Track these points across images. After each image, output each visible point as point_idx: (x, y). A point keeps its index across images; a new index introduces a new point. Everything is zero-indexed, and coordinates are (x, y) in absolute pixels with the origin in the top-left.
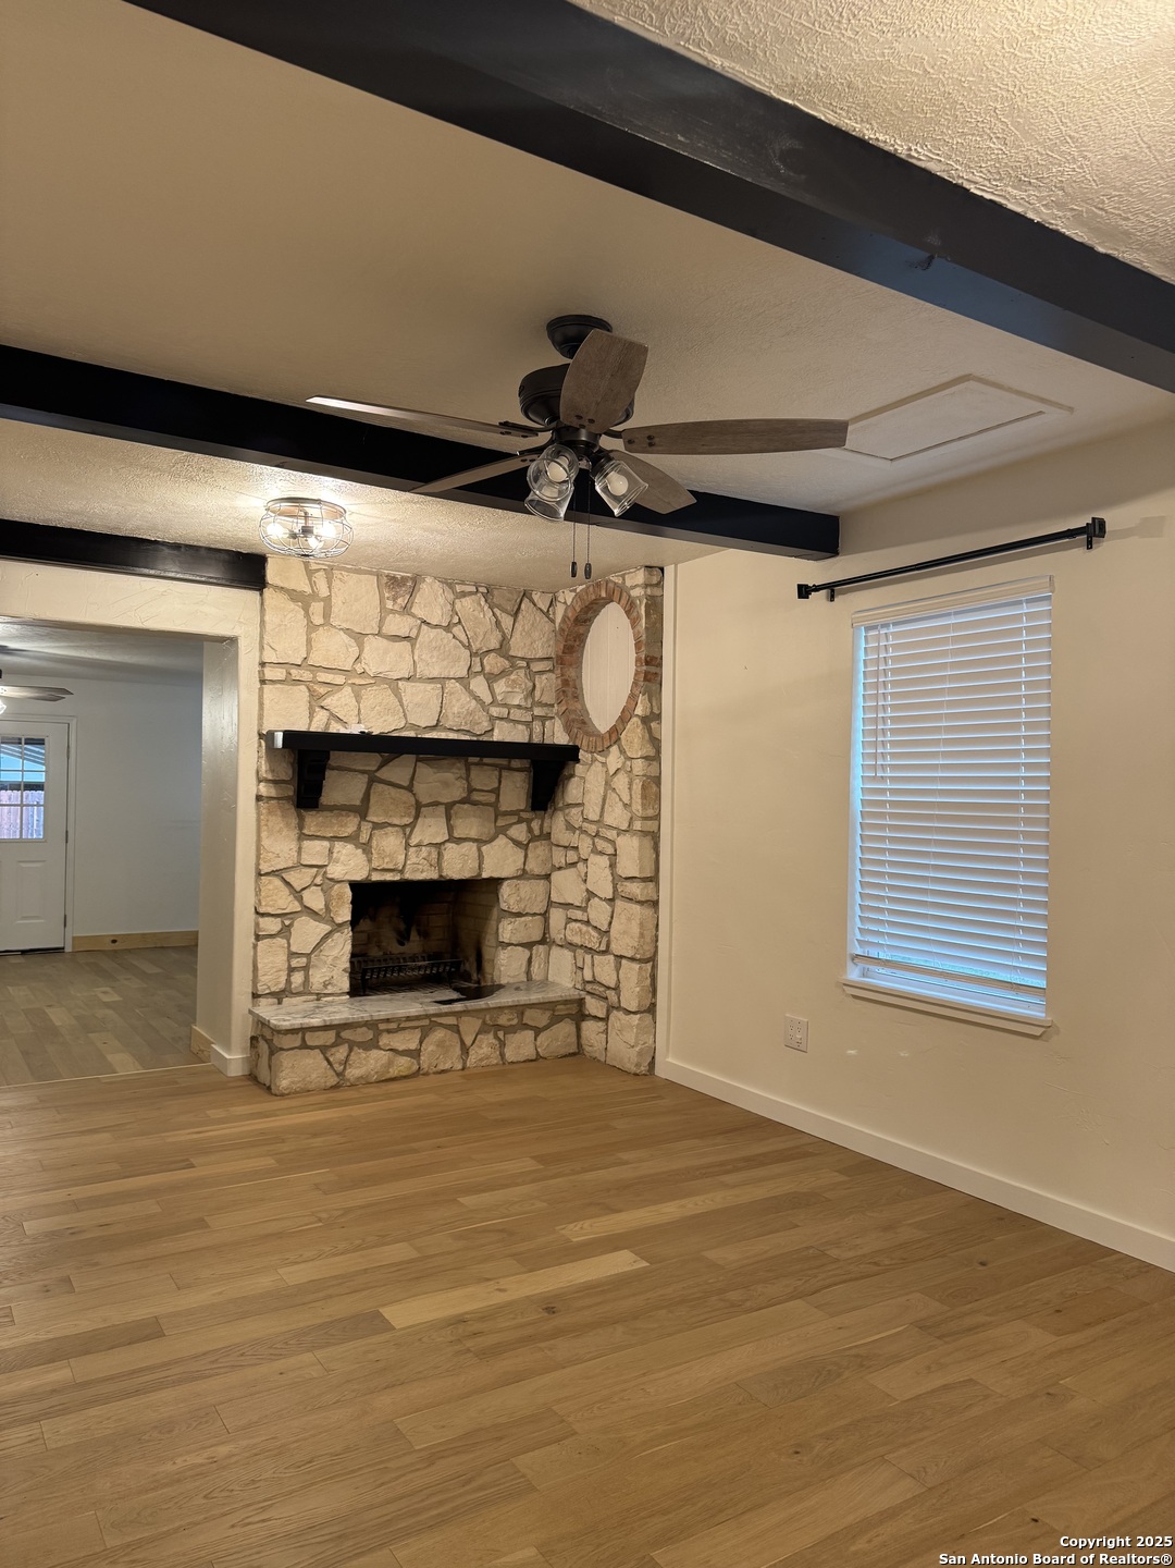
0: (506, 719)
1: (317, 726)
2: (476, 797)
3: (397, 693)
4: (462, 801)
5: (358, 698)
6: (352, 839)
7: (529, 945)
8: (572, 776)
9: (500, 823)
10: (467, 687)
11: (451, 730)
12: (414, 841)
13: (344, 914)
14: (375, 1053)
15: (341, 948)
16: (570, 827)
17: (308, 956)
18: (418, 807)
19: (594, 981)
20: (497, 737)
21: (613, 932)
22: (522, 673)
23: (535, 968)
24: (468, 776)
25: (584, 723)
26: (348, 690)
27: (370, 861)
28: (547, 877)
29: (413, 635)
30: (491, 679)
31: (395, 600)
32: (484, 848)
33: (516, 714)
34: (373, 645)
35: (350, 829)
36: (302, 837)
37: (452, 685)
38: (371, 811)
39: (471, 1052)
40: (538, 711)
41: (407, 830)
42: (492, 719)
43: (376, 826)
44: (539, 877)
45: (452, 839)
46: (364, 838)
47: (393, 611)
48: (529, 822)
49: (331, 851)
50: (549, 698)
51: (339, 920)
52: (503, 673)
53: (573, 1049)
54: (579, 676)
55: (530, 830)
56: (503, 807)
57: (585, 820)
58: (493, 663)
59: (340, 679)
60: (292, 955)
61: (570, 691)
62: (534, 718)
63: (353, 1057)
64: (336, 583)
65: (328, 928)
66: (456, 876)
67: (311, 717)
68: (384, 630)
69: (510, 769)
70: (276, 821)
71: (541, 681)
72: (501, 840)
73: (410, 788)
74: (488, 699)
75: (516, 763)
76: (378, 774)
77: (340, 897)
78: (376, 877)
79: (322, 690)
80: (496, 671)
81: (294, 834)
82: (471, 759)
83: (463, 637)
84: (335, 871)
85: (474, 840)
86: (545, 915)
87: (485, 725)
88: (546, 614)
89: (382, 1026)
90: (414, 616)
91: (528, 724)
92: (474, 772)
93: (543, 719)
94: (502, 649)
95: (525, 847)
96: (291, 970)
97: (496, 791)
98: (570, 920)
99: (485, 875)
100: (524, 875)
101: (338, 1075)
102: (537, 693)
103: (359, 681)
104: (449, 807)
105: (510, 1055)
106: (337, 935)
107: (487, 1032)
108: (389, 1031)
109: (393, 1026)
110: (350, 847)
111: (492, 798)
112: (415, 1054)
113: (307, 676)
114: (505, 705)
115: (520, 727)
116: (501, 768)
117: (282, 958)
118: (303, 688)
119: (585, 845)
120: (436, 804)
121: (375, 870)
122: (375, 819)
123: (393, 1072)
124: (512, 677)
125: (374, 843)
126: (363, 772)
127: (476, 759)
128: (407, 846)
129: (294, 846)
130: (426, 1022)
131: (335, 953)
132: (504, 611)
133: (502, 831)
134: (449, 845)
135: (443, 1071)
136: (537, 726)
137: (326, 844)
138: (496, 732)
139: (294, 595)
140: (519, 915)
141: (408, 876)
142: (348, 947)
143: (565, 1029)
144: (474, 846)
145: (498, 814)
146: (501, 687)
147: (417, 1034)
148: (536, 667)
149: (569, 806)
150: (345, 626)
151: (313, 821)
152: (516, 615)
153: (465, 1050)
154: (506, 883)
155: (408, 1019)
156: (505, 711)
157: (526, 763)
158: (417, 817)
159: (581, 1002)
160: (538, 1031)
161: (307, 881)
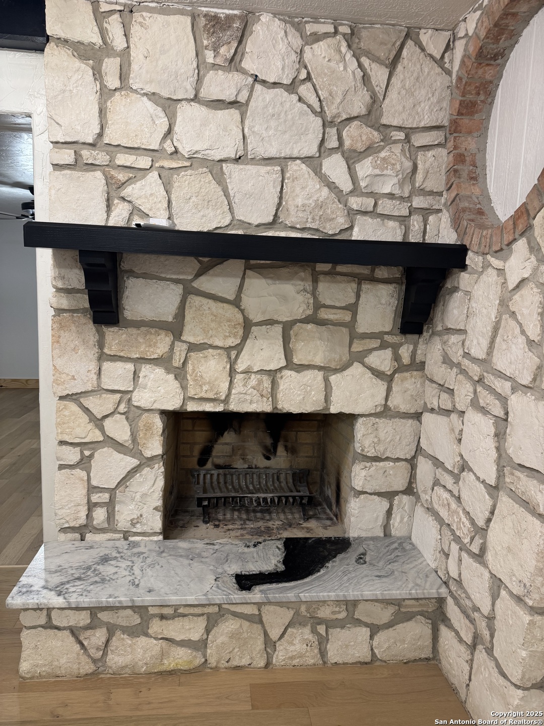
0: (371, 213)
1: (119, 218)
2: (324, 314)
3: (220, 179)
4: (306, 320)
6: (163, 362)
7: (389, 495)
8: (456, 289)
9: (357, 347)
10: (318, 171)
11: (293, 228)
12: (241, 366)
13: (155, 446)
14: (143, 641)
15: (152, 484)
16: (447, 361)
17: (112, 490)
18: (248, 325)
19: (460, 585)
20: (357, 235)
22: (397, 149)
23: (396, 521)
24: (315, 289)
25: (480, 212)
26: (154, 175)
27: (184, 388)
28: (417, 416)
29: (242, 98)
30: (352, 158)
31: (216, 49)
32: (333, 378)
33: (386, 207)
34: (188, 114)
35: (160, 350)
36: (102, 357)
37: (297, 168)
38: (187, 329)
39: (280, 647)
40: (418, 202)
41: (232, 353)
42: (352, 214)
43: (193, 348)
44: (406, 416)
45: (290, 365)
46: (177, 361)
47: (214, 66)
48: (395, 348)
49: (136, 375)
50: (437, 182)
51: (148, 453)
52: (369, 150)
53: (426, 654)
55: (397, 358)
56: (363, 326)
57: (467, 355)
58: (355, 135)
59: (144, 162)
60: (92, 489)
61: (465, 170)
62: (412, 211)
63: (114, 642)
64: (135, 29)
65: (135, 462)
66: (295, 410)
67: (109, 207)
68: (203, 94)
69: (373, 280)
70: (70, 337)
71: (426, 160)
72: (357, 369)
73: (236, 303)
74: (346, 185)
75: (382, 272)
76: (195, 284)
77: (149, 428)
78: (192, 407)
79: (121, 176)
80: (360, 147)
81: (93, 353)
82: (321, 267)
83: (313, 100)
84: (142, 398)
85: (320, 368)
86: (412, 462)
87: (341, 222)
88: (440, 62)
90: (244, 72)
91: (403, 220)
92: (322, 286)
93: (426, 213)
94: (371, 116)
95: (389, 379)
96: (91, 506)
97: (353, 308)
98: (438, 484)
99: (334, 410)
100: (385, 412)
101: (94, 661)
102: (419, 177)
104: (288, 328)
105: (335, 653)
106: (146, 470)
107: (302, 624)
108: (163, 617)
110: (159, 371)
111: (347, 317)
112: (201, 645)
113: (101, 158)
114: (371, 194)
115: (391, 224)
116: (360, 279)
117: (80, 493)
118: (99, 174)
119: (464, 392)
120: (271, 322)
121: (193, 399)
122: (191, 339)
124: (383, 154)
125: (190, 367)
126: (177, 281)
127: (326, 267)
128: (232, 372)
129: (93, 366)
130: (213, 610)
131: (145, 488)
132: (375, 59)
133: (359, 358)
134: (287, 373)
135: (238, 668)
136: (416, 223)
137: (130, 366)
138: (356, 229)
139: (82, 51)
140: (376, 459)
141: (234, 407)
142: (160, 484)
143: (416, 629)
144: (320, 375)
145: (354, 336)
146: (364, 169)
147: (202, 623)
148: (419, 140)
149: (449, 331)
150: (149, 89)
151: (114, 338)
152: (393, 64)
153: (270, 644)
154: (360, 421)
156: (371, 202)
157: (396, 272)
158: (245, 338)
159: (439, 602)
160: (375, 630)
161: (110, 408)
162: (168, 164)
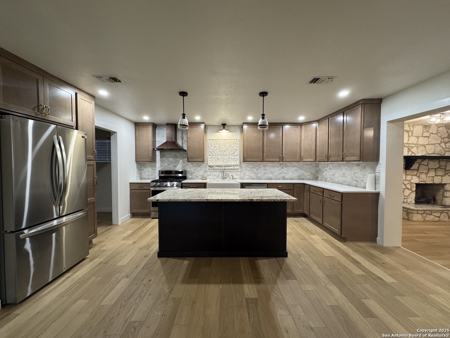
0: (449, 151)
1: (409, 155)
2: (441, 167)
3: (425, 147)
4: (438, 168)
5: (417, 149)
6: (416, 175)
10: (440, 145)
11: (436, 154)
14: (431, 216)
15: (413, 195)
17: (407, 196)
18: (429, 169)
24: (439, 163)
26: (416, 147)
27: (419, 179)
29: (429, 136)
30: (446, 143)
31: (426, 130)
32: (443, 177)
34: (421, 139)
35: (415, 173)
36: (406, 175)
37: (437, 145)
38: (419, 170)
41: (427, 174)
42: (445, 151)
43: (421, 173)
45: (436, 175)
46: (418, 175)
47: (425, 132)
49: (412, 178)
51: (413, 190)
52: (448, 142)
56: (447, 169)
58: (446, 140)
59: (414, 146)
60: (405, 196)
63: (427, 216)
64: (414, 128)
65: (411, 192)
66: (436, 183)
67: (408, 153)
68: (423, 136)
69: (449, 161)
72: (447, 176)
73: (427, 166)
74: (444, 148)
76: (421, 163)
77: (414, 186)
78: (420, 183)
79: (410, 148)
82: (440, 160)
83: (440, 135)
84: (413, 181)
85: (441, 176)
87: (444, 153)
90: (429, 132)
92: (441, 162)
96: (404, 199)
99: (442, 183)
101: (424, 219)
103: (417, 145)
104: (435, 169)
106: (412, 193)
108: (434, 212)
110: (416, 177)
111: (445, 167)
112: (439, 217)
114: (448, 148)
116: (447, 161)
117: (403, 196)
118: (407, 148)
120: (433, 169)
121: (420, 181)
122: (420, 172)
123: (435, 220)
125: (420, 176)
126: (418, 163)
128: (427, 177)
133: (447, 174)
134: (435, 177)
137: (411, 176)
138: (446, 154)
139: (406, 131)
141: (427, 182)
142: (414, 196)
145: (446, 171)
146: (447, 145)
147: (440, 213)
150: (415, 135)
151: (408, 172)
153: (449, 217)
154: (447, 185)
158: (429, 171)
161: (407, 183)
162: (417, 146)
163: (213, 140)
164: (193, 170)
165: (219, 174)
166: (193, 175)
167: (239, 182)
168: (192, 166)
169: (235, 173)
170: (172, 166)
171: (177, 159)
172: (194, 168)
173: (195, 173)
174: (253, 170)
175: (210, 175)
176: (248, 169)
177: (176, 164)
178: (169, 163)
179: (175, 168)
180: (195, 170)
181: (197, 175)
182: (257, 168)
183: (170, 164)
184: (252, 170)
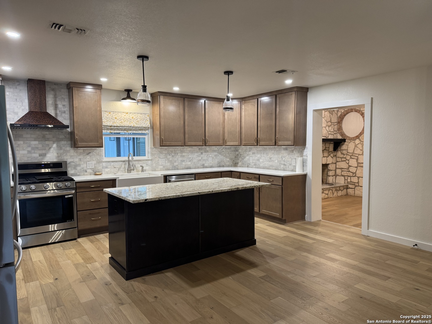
2: (326, 149)
7: (333, 176)
8: (343, 144)
9: (329, 153)
10: (326, 128)
11: (323, 137)
16: (343, 154)
19: (351, 182)
20: (329, 138)
21: (357, 173)
22: (333, 125)
23: (334, 180)
28: (336, 163)
30: (329, 126)
32: (327, 158)
33: (332, 133)
39: (334, 194)
40: (335, 132)
44: (334, 163)
48: (333, 153)
50: (337, 130)
53: (346, 194)
54: (342, 126)
55: (334, 155)
56: (330, 151)
57: (348, 153)
58: (329, 124)
62: (334, 134)
69: (331, 143)
71: (336, 127)
72: (330, 157)
74: (328, 131)
75: (332, 142)
83: (326, 119)
85: (326, 157)
86: (335, 171)
88: (336, 114)
89: (324, 190)
92: (326, 144)
94: (330, 121)
95: (333, 158)
98: (342, 171)
99: (327, 163)
100: (332, 163)
102: (335, 129)
105: (338, 195)
107: (336, 191)
108: (325, 190)
109: (325, 189)
111: (328, 149)
112: (327, 194)
114: (330, 131)
115: (332, 136)
119: (348, 157)
123: (325, 197)
130: (329, 189)
132: (331, 114)
133: (329, 155)
134: (323, 158)
135: (331, 197)
138: (329, 136)
140: (332, 170)
143: (345, 190)
145: (329, 152)
146: (330, 128)
147: (328, 191)
148: (335, 124)
149: (343, 150)
154: (330, 165)
155: (327, 188)
156: (330, 133)
159: (347, 186)
160: (342, 191)
163: (110, 113)
164: (76, 160)
165: (121, 165)
166: (78, 168)
167: (161, 175)
168: (75, 154)
169: (144, 163)
170: (36, 155)
171: (47, 142)
172: (80, 157)
173: (82, 166)
174: (169, 157)
175: (107, 168)
176: (162, 156)
177: (44, 152)
178: (29, 149)
179: (43, 159)
180: (80, 160)
181: (85, 168)
182: (173, 154)
183: (33, 151)
184: (167, 157)
